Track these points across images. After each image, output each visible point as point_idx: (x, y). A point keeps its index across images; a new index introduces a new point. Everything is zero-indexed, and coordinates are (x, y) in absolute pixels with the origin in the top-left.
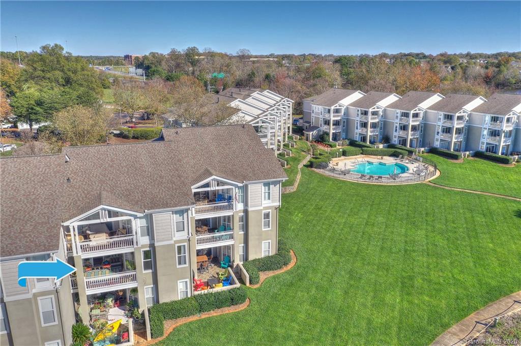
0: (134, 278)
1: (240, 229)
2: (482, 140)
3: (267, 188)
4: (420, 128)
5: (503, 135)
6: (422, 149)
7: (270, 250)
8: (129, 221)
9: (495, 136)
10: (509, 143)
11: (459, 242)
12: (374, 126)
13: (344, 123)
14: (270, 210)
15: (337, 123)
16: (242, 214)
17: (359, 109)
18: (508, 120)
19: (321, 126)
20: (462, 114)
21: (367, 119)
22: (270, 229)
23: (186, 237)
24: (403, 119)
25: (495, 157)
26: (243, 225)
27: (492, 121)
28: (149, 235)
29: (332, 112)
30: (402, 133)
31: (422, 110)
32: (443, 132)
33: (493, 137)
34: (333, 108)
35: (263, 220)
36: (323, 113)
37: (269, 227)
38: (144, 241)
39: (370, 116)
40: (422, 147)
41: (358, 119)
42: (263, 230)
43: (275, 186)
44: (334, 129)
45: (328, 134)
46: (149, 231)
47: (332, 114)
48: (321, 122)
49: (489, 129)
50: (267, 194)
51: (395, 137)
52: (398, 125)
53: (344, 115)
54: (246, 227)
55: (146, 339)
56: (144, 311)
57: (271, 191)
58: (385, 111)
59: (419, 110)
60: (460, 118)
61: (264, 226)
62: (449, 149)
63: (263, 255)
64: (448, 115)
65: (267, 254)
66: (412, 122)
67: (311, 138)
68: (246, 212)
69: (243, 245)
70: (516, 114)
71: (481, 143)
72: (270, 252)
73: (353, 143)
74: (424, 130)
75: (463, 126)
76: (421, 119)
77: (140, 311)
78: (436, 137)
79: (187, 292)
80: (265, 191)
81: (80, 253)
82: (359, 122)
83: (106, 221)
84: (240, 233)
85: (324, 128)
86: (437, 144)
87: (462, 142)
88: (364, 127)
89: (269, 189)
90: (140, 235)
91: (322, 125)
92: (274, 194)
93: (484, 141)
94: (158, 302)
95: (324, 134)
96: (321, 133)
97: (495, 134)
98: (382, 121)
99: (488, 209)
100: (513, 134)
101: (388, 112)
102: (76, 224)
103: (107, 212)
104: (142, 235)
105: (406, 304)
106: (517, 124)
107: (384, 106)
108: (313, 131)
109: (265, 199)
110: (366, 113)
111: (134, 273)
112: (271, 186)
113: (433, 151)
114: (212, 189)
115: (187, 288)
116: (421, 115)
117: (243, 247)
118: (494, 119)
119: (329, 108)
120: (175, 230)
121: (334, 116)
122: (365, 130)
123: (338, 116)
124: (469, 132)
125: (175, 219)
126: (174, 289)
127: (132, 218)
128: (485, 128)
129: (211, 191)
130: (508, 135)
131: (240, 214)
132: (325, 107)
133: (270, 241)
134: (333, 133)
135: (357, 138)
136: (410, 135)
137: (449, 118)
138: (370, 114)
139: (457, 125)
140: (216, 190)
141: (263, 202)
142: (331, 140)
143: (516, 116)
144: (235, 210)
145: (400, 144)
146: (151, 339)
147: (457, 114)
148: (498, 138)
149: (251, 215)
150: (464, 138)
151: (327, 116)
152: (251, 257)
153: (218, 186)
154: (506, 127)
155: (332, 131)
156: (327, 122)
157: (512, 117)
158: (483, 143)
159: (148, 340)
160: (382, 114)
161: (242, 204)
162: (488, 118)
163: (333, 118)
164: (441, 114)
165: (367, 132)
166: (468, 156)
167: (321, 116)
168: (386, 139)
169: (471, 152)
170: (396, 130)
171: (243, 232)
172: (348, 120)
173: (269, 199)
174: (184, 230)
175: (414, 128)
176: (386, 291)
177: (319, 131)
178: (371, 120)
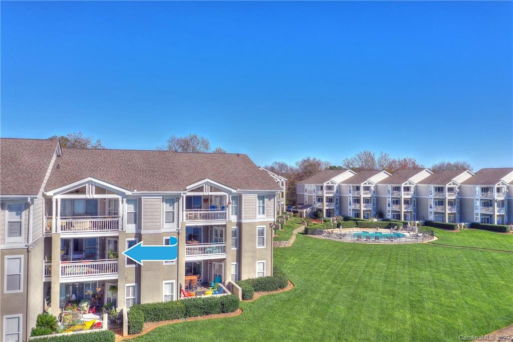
0: (115, 269)
1: (232, 245)
2: (476, 211)
3: (261, 201)
4: (413, 203)
5: (496, 204)
6: (417, 222)
7: (265, 272)
8: (116, 200)
9: (488, 206)
10: (504, 213)
11: (467, 279)
12: (367, 201)
13: (337, 200)
14: (265, 226)
15: (330, 200)
16: (236, 227)
17: (351, 185)
18: (499, 190)
19: (314, 204)
20: (452, 186)
21: (359, 194)
22: (264, 247)
23: (175, 230)
24: (394, 193)
25: (491, 226)
26: (236, 239)
27: (482, 191)
28: (135, 223)
29: (324, 188)
30: (395, 208)
31: (413, 184)
32: (436, 205)
33: (487, 208)
34: (325, 184)
35: (257, 237)
36: (316, 190)
37: (264, 245)
38: (131, 228)
39: (362, 191)
40: (417, 220)
41: (351, 195)
42: (257, 247)
43: (269, 200)
44: (327, 206)
45: (321, 210)
46: (137, 218)
47: (325, 191)
48: (314, 199)
49: (481, 199)
50: (261, 208)
51: (389, 211)
52: (390, 200)
53: (337, 192)
54: (239, 244)
55: (122, 336)
56: (122, 310)
57: (265, 205)
58: (376, 187)
59: (410, 184)
60: (450, 190)
61: (258, 244)
62: (444, 220)
63: (257, 276)
64: (439, 188)
65: (261, 275)
66: (404, 196)
67: (305, 216)
68: (239, 225)
69: (235, 263)
70: (506, 185)
71: (475, 215)
72: (265, 274)
73: (346, 219)
74: (417, 203)
75: (454, 198)
76: (413, 193)
77: (118, 310)
78: (430, 210)
79: (172, 296)
80: (259, 204)
81: (59, 231)
82: (351, 198)
83: (91, 197)
84: (233, 249)
85: (318, 205)
86: (431, 218)
87: (456, 214)
88: (358, 202)
89: (263, 203)
90: (126, 223)
91: (316, 202)
92: (269, 209)
93: (478, 212)
94: (139, 302)
95: (317, 211)
96: (315, 210)
97: (488, 204)
98: (374, 197)
99: (493, 258)
100: (506, 203)
101: (379, 188)
102: (60, 197)
103: (94, 187)
104: (129, 222)
105: (417, 320)
106: (508, 194)
107: (376, 182)
108: (307, 208)
109: (259, 213)
110: (358, 188)
111: (116, 262)
112: (265, 199)
113: (428, 223)
114: (205, 194)
115: (172, 292)
116: (412, 189)
117: (236, 265)
118: (485, 190)
119: (321, 185)
120: (164, 222)
121: (326, 193)
122: (358, 205)
123: (331, 193)
124: (462, 205)
125: (164, 207)
126: (158, 289)
127: (120, 197)
128: (476, 199)
129: (204, 196)
130: (501, 204)
131: (233, 227)
132: (318, 184)
133: (264, 261)
134: (327, 210)
135: (351, 214)
136: (403, 209)
137: (440, 190)
138: (362, 189)
139: (449, 196)
140: (208, 196)
141: (258, 216)
142: (325, 216)
143: (505, 187)
144: (227, 220)
145: (394, 218)
146: (127, 335)
147: (447, 186)
148: (491, 208)
149: (245, 229)
150: (458, 211)
151: (320, 193)
152: (245, 277)
153: (211, 191)
154: (499, 197)
155: (326, 208)
156: (320, 199)
157: (502, 187)
158: (477, 214)
159: (124, 335)
160: (373, 189)
161: (236, 216)
162: (478, 189)
163: (326, 194)
164: (432, 187)
165: (360, 207)
166: (464, 227)
167: (314, 194)
168: (380, 215)
169: (466, 223)
170: (389, 206)
171: (236, 249)
172: (341, 198)
173: (263, 213)
174: (173, 222)
175: (407, 202)
176: (393, 310)
177: (313, 208)
178: (363, 195)
